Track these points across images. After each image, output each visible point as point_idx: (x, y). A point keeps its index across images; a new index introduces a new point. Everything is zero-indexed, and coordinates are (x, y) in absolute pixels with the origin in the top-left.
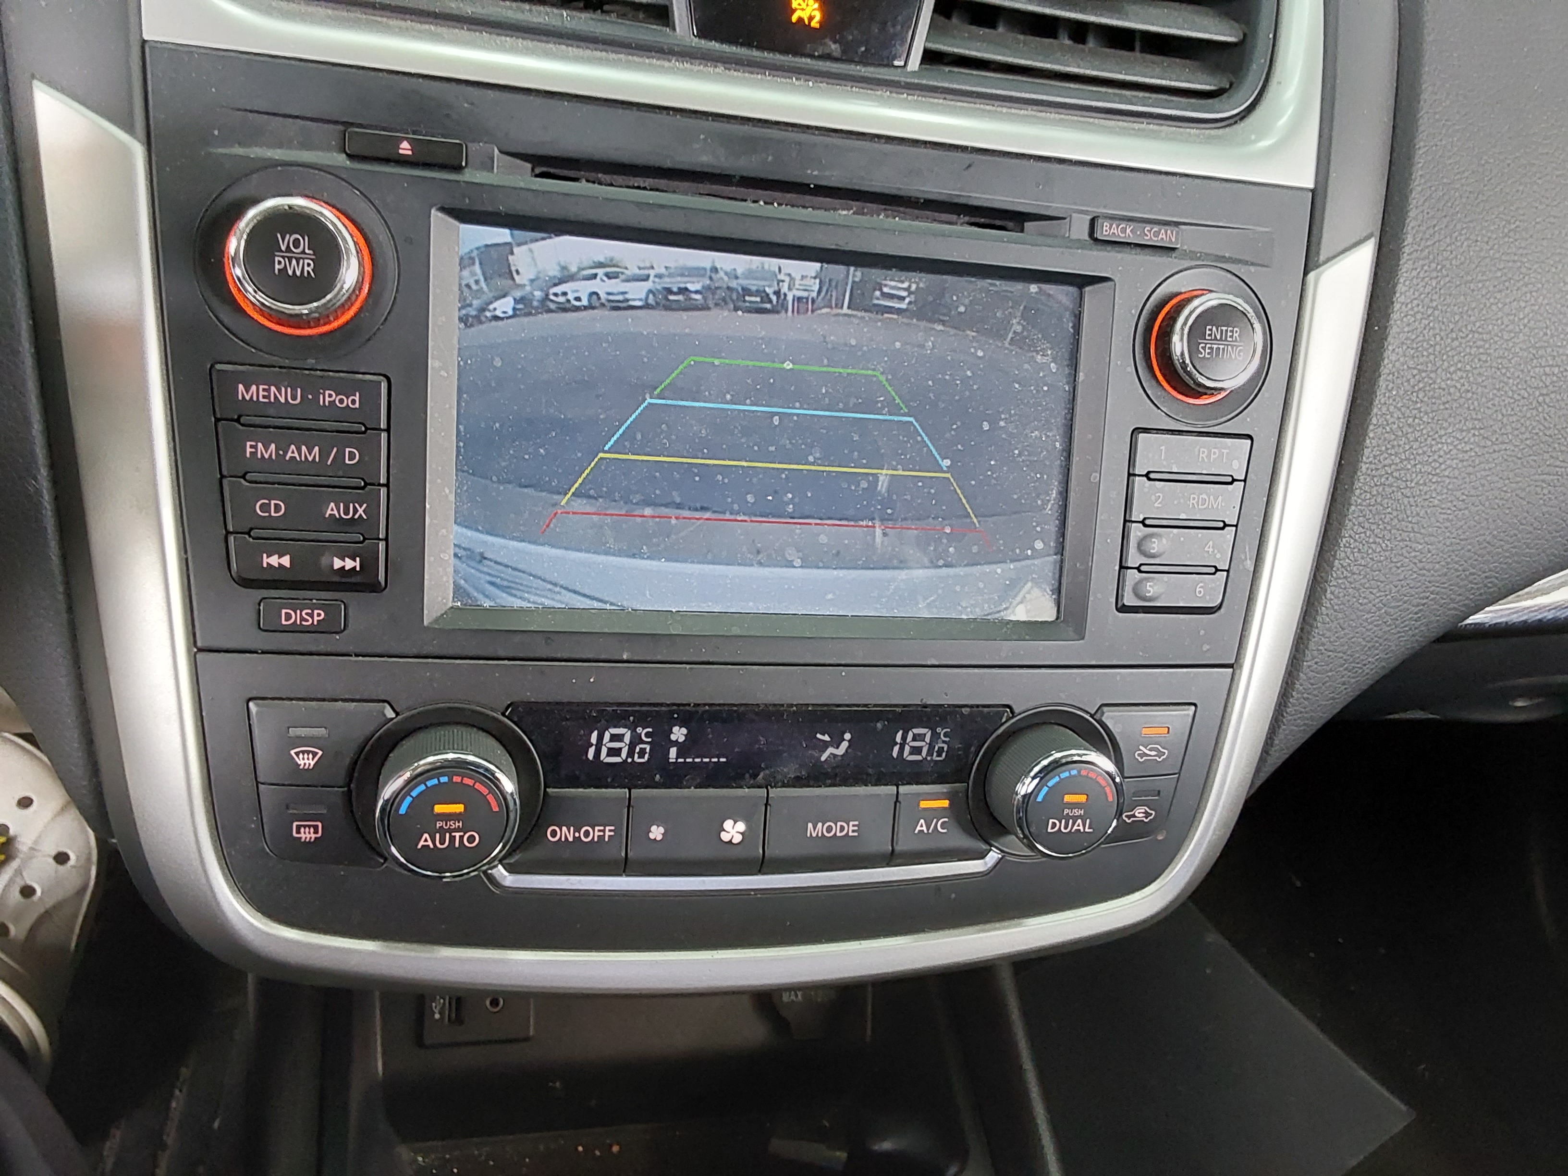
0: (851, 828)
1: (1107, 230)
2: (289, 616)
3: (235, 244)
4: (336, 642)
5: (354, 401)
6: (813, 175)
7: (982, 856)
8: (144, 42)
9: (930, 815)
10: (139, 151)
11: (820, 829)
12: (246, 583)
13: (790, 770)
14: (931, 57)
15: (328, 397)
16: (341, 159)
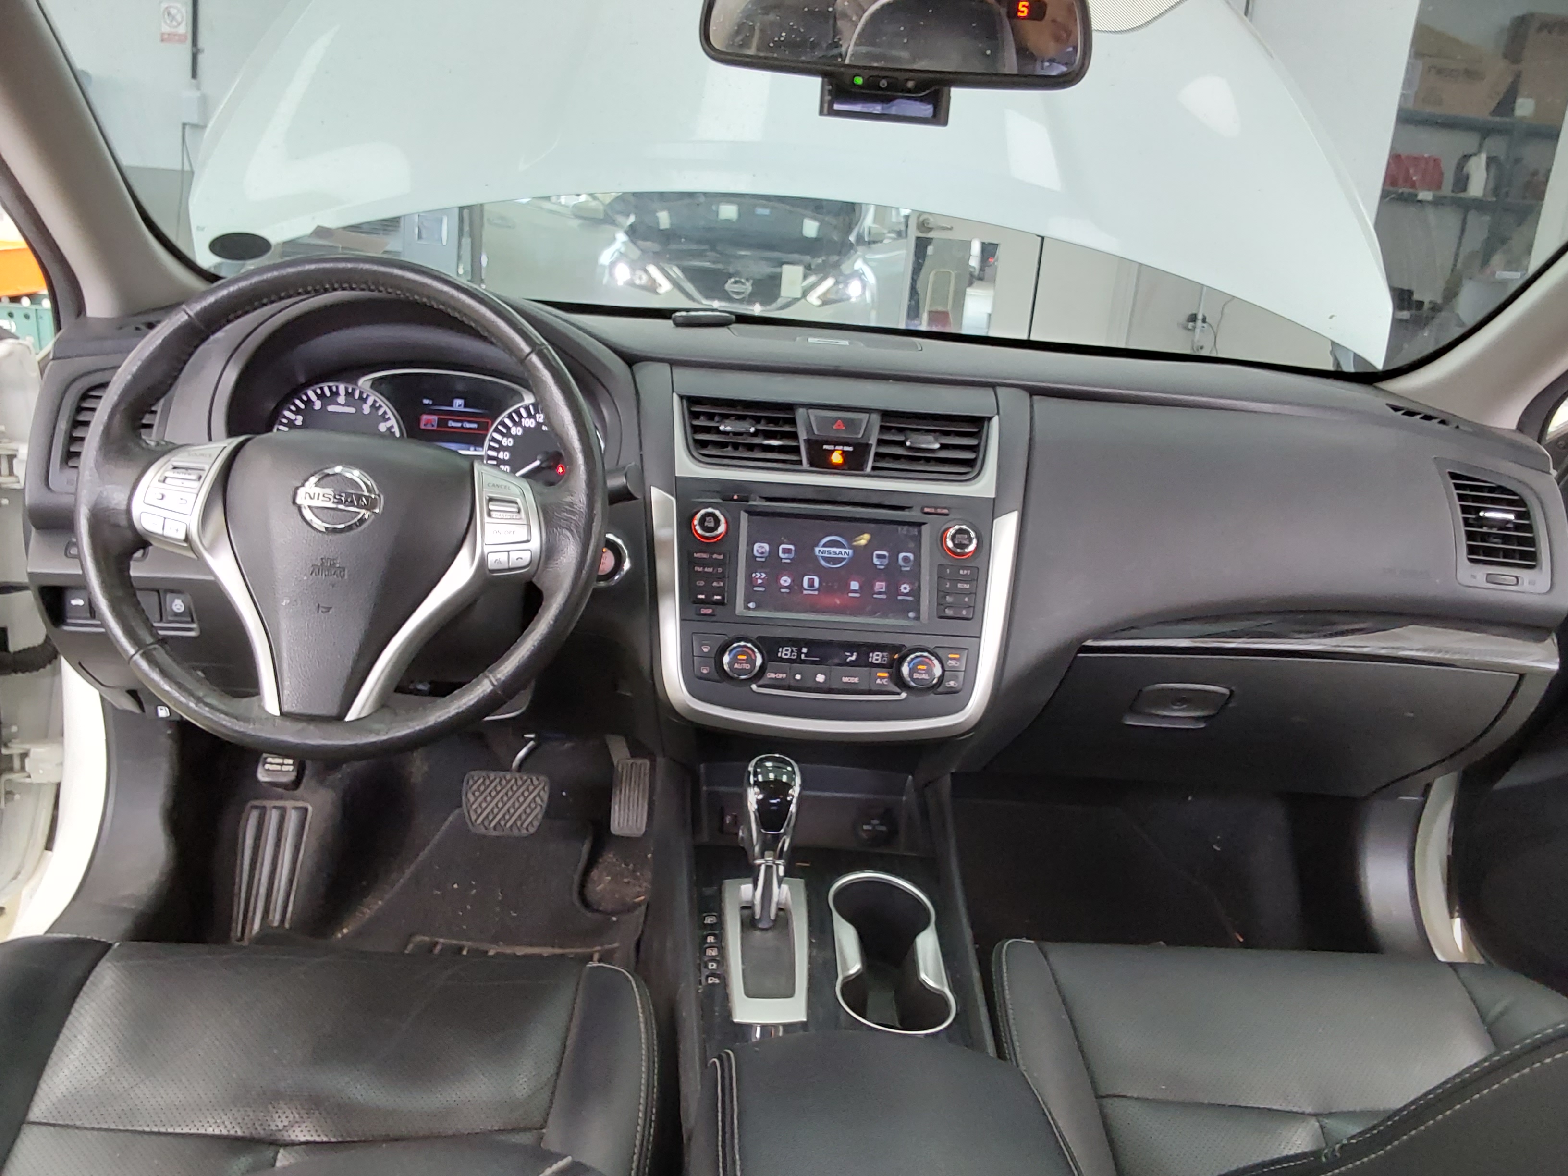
0: (856, 680)
1: (926, 510)
2: (703, 611)
3: (696, 522)
4: (714, 619)
5: (721, 557)
6: (839, 499)
7: (899, 694)
8: (676, 477)
9: (882, 678)
10: (674, 500)
11: (845, 680)
12: (694, 603)
13: (837, 661)
14: (874, 468)
15: (715, 556)
16: (720, 501)
